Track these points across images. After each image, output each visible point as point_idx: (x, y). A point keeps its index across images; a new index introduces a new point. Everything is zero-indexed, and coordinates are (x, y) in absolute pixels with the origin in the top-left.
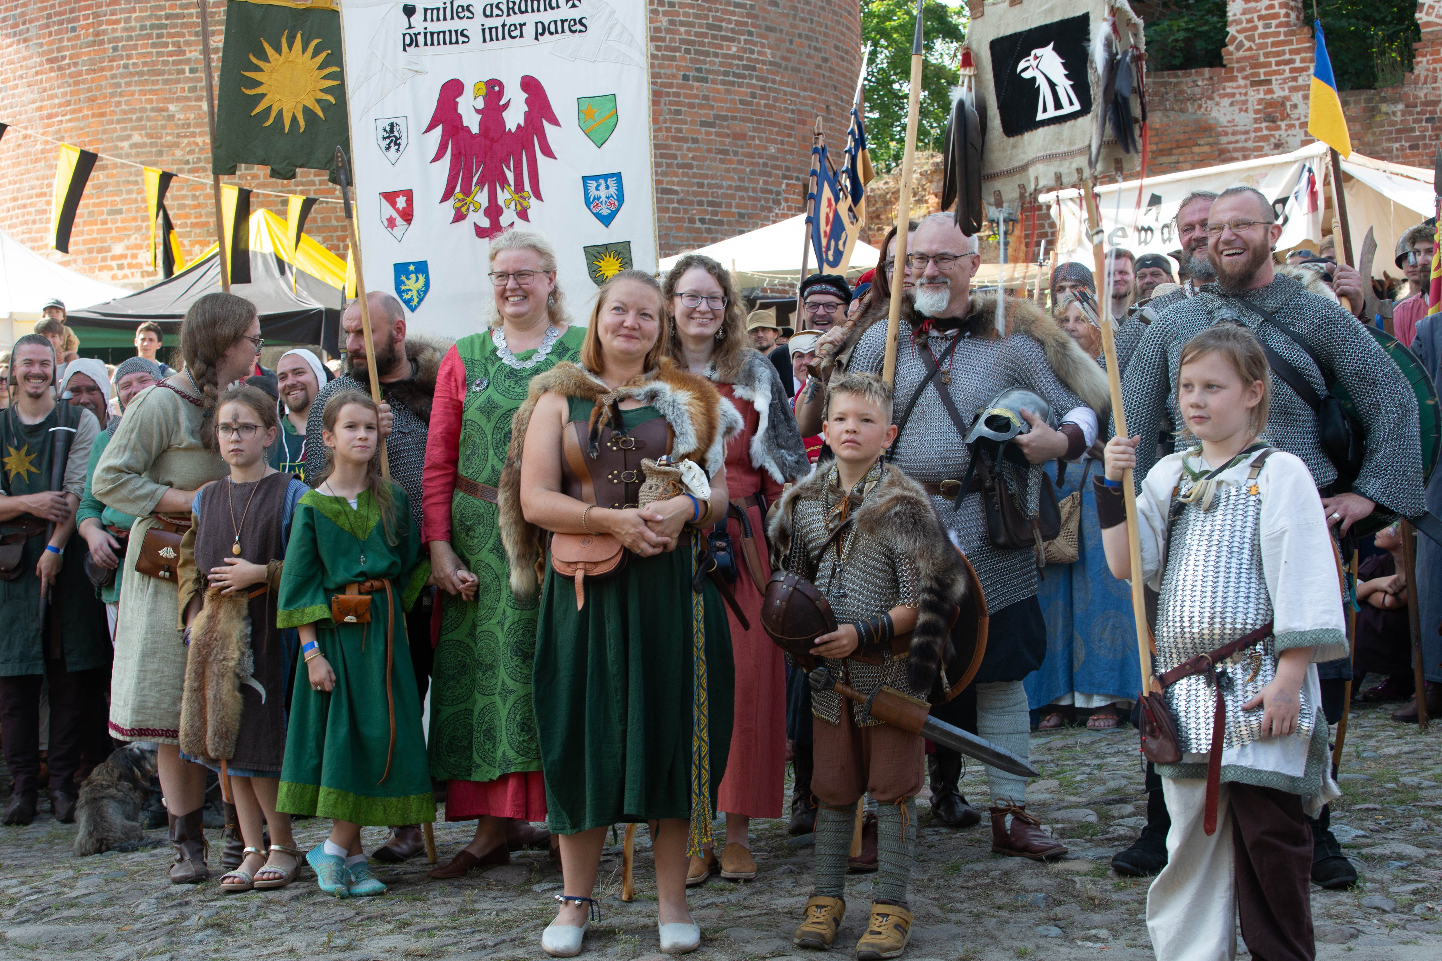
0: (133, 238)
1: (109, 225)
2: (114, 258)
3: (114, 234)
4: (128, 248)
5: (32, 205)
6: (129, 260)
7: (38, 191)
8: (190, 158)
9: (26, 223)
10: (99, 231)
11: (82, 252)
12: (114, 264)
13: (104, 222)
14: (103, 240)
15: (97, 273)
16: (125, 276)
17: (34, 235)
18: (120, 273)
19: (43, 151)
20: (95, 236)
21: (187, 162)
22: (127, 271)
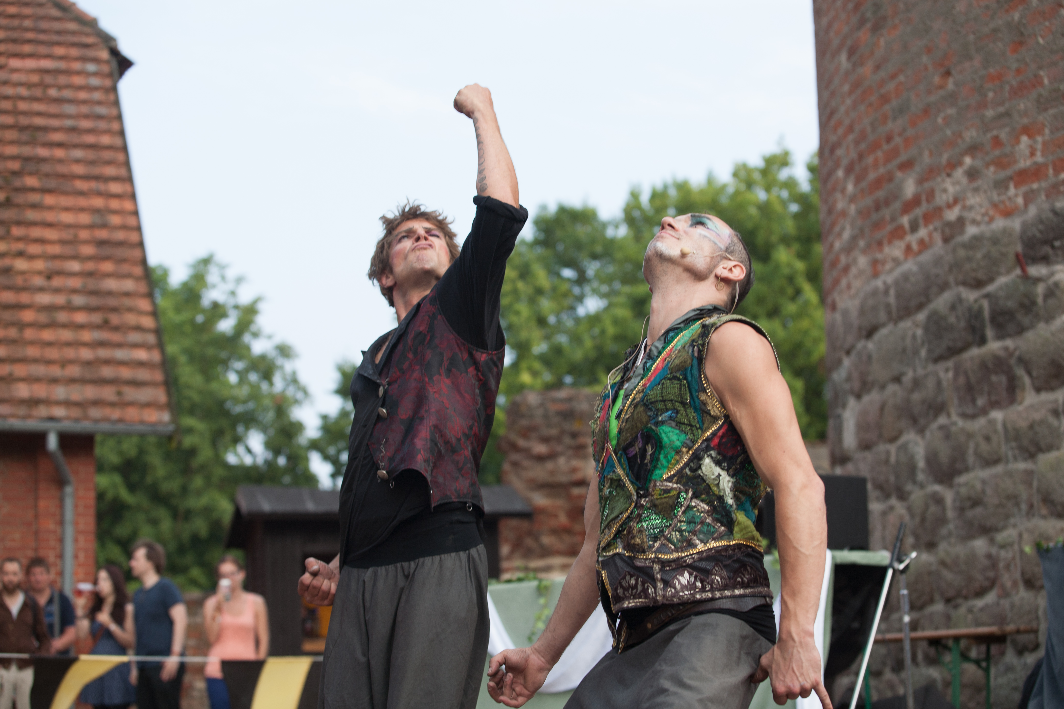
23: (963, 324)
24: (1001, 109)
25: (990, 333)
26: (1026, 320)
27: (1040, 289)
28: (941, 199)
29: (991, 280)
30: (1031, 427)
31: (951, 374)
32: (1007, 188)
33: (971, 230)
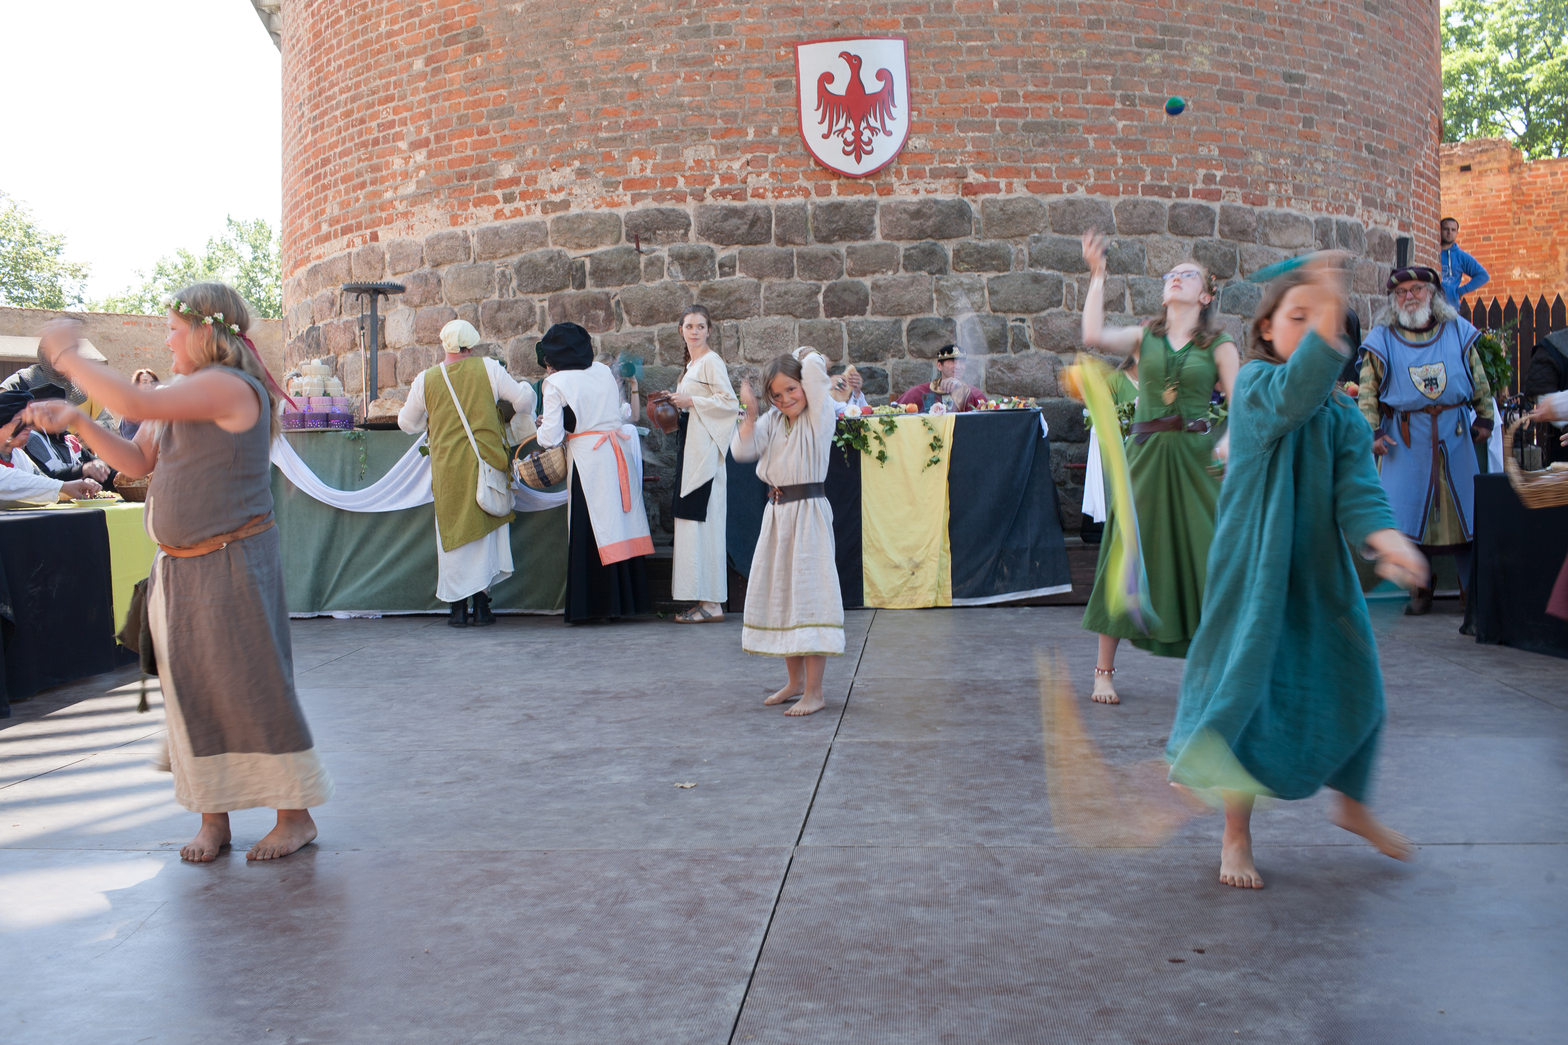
0: (529, 152)
1: (492, 134)
2: (500, 184)
3: (499, 148)
4: (521, 168)
5: (374, 117)
6: (522, 186)
7: (382, 94)
8: (623, 20)
9: (364, 144)
10: (475, 146)
11: (448, 180)
12: (499, 193)
13: (483, 132)
14: (481, 160)
15: (472, 209)
16: (517, 212)
17: (375, 161)
18: (508, 208)
19: (390, 34)
20: (469, 152)
21: (620, 27)
22: (519, 204)
23: (561, 271)
24: (615, 134)
25: (589, 282)
26: (629, 278)
27: (643, 259)
28: (542, 184)
29: (595, 246)
30: (629, 347)
31: (546, 304)
32: (616, 189)
33: (574, 210)
